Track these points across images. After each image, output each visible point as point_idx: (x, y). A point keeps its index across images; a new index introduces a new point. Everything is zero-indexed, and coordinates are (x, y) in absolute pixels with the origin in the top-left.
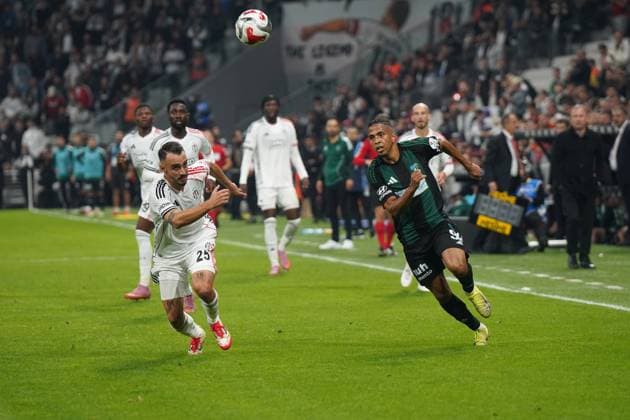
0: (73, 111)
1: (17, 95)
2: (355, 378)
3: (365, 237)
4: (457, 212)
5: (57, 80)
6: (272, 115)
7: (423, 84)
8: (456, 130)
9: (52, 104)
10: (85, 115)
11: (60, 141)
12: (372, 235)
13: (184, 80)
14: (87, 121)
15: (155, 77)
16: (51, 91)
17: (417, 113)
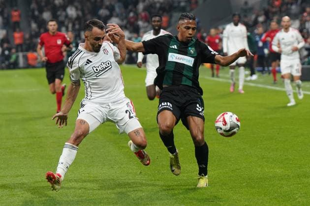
0: (140, 23)
1: (117, 16)
2: (264, 135)
3: (266, 75)
4: (306, 63)
5: (134, 10)
6: (236, 22)
7: (290, 9)
8: (305, 28)
9: (132, 20)
10: (146, 24)
11: (135, 35)
12: (269, 73)
13: (188, 9)
14: (147, 27)
15: (175, 8)
16: (131, 14)
17: (284, 22)
